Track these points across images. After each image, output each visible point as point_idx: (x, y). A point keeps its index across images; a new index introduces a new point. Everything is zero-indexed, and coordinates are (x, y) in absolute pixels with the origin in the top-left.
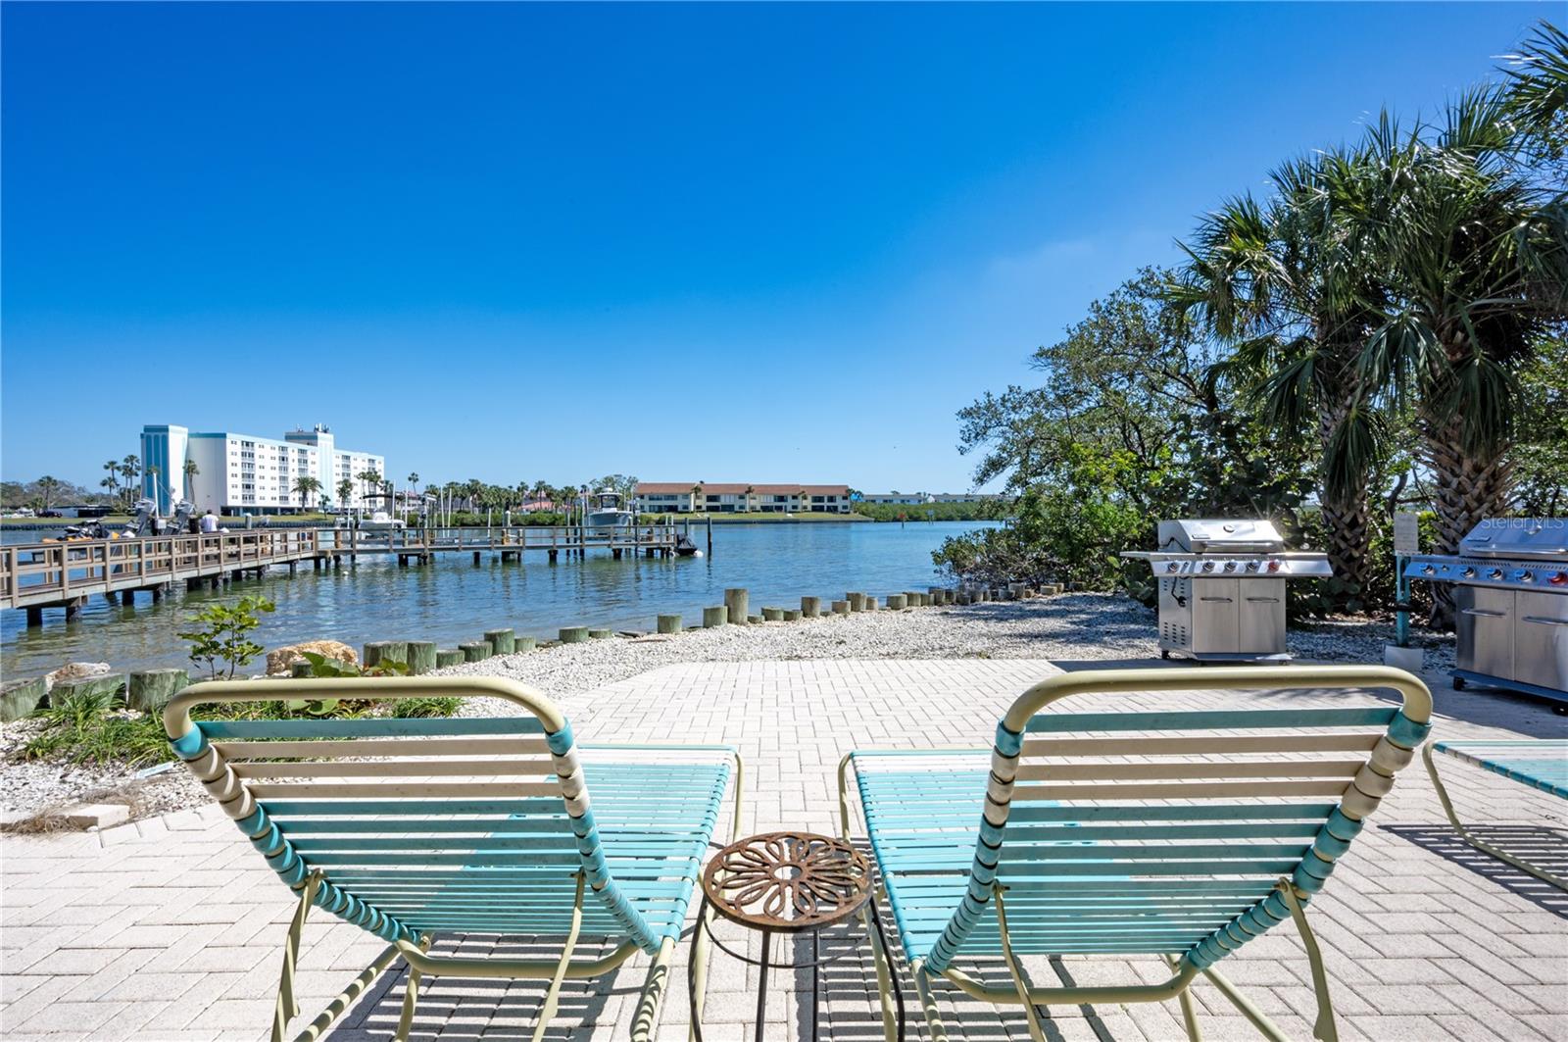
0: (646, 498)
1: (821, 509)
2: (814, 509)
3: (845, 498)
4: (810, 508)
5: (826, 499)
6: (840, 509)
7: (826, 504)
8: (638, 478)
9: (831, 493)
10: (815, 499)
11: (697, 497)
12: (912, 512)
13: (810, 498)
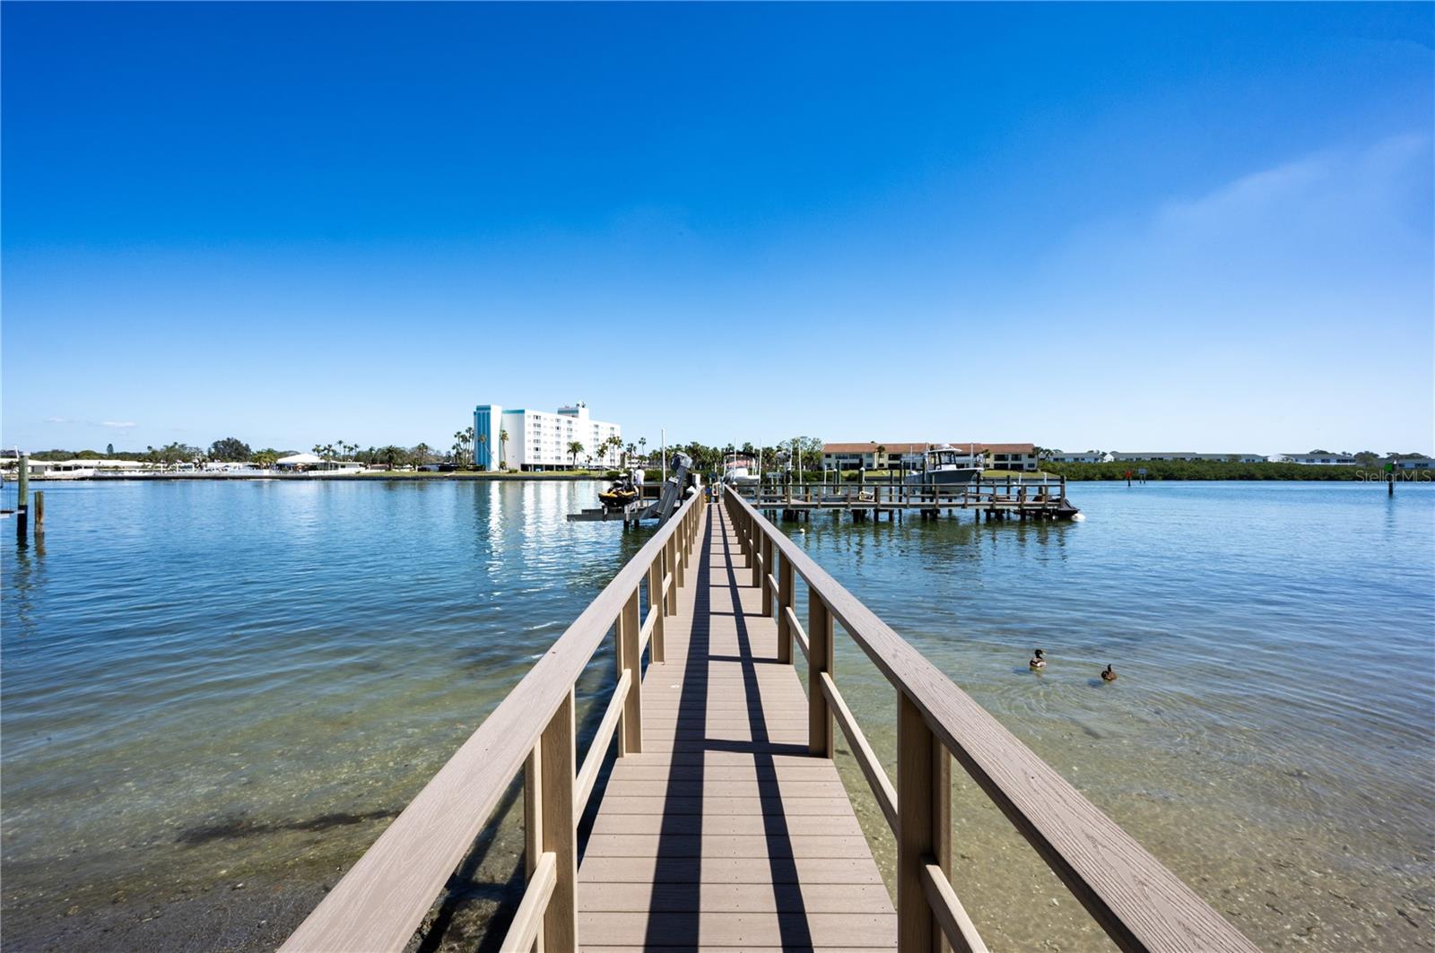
0: (833, 456)
1: (1004, 467)
2: (997, 467)
3: (1031, 456)
4: (992, 466)
5: (1010, 459)
6: (1026, 467)
7: (1010, 462)
9: (1017, 451)
10: (998, 457)
11: (880, 456)
13: (992, 457)
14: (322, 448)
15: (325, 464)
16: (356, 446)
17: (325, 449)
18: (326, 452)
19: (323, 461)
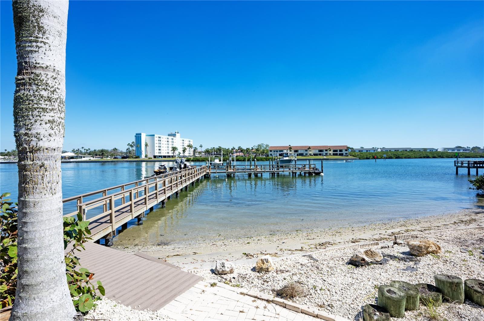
0: (273, 151)
1: (336, 155)
2: (334, 155)
3: (346, 150)
4: (332, 154)
5: (338, 151)
6: (344, 154)
7: (338, 153)
8: (269, 144)
9: (341, 148)
10: (334, 151)
11: (290, 151)
12: (374, 155)
13: (332, 151)
14: (75, 150)
15: (77, 156)
16: (89, 149)
17: (77, 150)
18: (77, 151)
19: (76, 155)
